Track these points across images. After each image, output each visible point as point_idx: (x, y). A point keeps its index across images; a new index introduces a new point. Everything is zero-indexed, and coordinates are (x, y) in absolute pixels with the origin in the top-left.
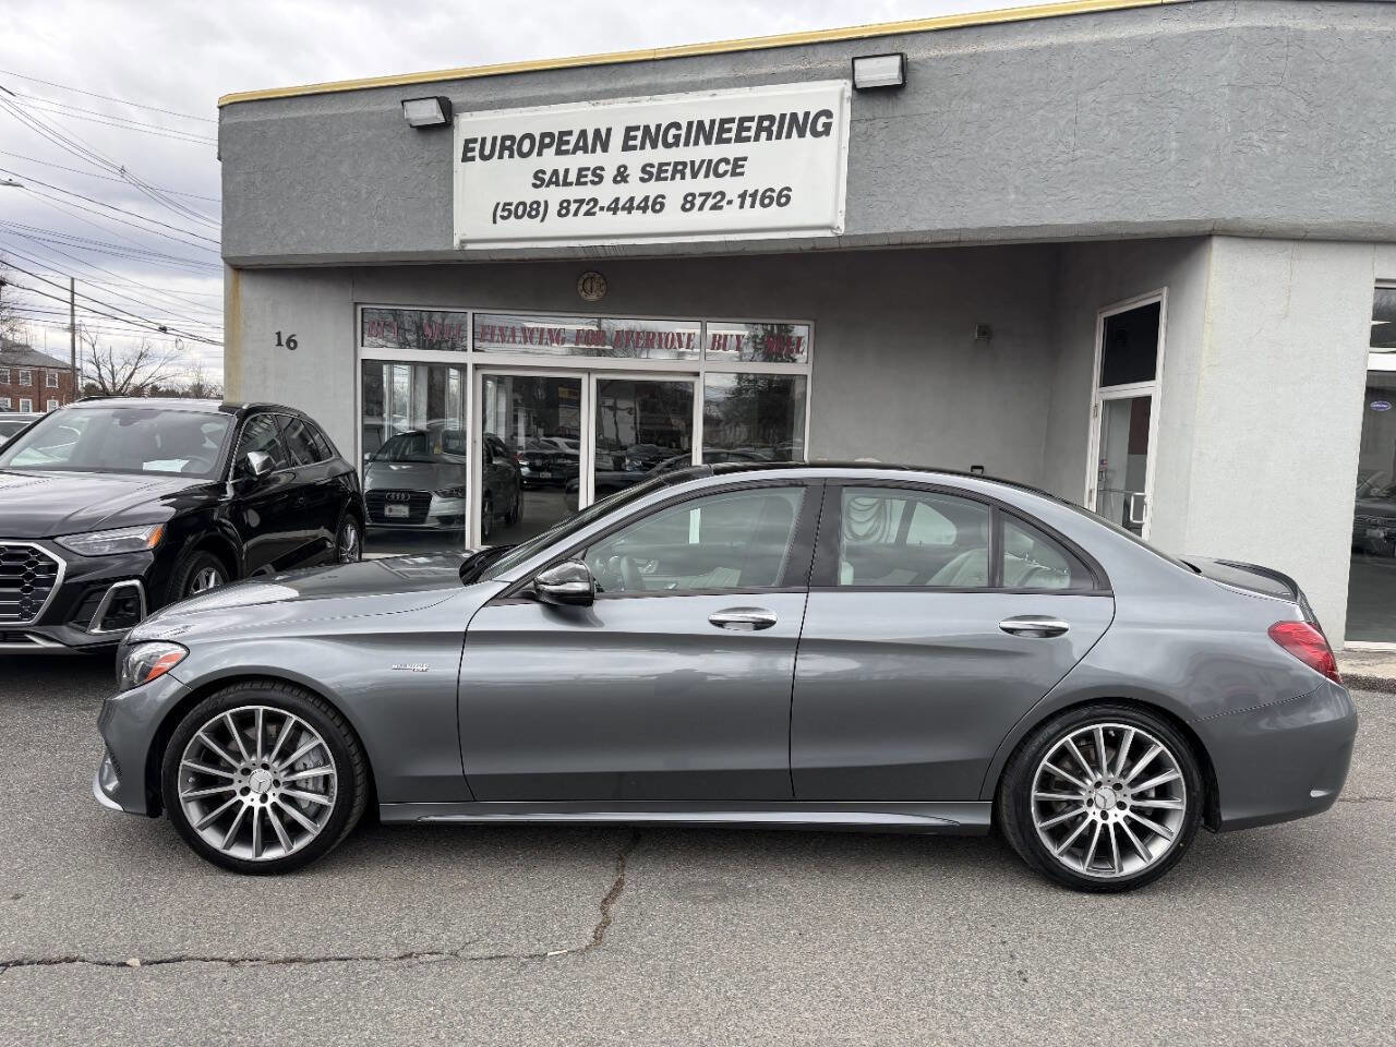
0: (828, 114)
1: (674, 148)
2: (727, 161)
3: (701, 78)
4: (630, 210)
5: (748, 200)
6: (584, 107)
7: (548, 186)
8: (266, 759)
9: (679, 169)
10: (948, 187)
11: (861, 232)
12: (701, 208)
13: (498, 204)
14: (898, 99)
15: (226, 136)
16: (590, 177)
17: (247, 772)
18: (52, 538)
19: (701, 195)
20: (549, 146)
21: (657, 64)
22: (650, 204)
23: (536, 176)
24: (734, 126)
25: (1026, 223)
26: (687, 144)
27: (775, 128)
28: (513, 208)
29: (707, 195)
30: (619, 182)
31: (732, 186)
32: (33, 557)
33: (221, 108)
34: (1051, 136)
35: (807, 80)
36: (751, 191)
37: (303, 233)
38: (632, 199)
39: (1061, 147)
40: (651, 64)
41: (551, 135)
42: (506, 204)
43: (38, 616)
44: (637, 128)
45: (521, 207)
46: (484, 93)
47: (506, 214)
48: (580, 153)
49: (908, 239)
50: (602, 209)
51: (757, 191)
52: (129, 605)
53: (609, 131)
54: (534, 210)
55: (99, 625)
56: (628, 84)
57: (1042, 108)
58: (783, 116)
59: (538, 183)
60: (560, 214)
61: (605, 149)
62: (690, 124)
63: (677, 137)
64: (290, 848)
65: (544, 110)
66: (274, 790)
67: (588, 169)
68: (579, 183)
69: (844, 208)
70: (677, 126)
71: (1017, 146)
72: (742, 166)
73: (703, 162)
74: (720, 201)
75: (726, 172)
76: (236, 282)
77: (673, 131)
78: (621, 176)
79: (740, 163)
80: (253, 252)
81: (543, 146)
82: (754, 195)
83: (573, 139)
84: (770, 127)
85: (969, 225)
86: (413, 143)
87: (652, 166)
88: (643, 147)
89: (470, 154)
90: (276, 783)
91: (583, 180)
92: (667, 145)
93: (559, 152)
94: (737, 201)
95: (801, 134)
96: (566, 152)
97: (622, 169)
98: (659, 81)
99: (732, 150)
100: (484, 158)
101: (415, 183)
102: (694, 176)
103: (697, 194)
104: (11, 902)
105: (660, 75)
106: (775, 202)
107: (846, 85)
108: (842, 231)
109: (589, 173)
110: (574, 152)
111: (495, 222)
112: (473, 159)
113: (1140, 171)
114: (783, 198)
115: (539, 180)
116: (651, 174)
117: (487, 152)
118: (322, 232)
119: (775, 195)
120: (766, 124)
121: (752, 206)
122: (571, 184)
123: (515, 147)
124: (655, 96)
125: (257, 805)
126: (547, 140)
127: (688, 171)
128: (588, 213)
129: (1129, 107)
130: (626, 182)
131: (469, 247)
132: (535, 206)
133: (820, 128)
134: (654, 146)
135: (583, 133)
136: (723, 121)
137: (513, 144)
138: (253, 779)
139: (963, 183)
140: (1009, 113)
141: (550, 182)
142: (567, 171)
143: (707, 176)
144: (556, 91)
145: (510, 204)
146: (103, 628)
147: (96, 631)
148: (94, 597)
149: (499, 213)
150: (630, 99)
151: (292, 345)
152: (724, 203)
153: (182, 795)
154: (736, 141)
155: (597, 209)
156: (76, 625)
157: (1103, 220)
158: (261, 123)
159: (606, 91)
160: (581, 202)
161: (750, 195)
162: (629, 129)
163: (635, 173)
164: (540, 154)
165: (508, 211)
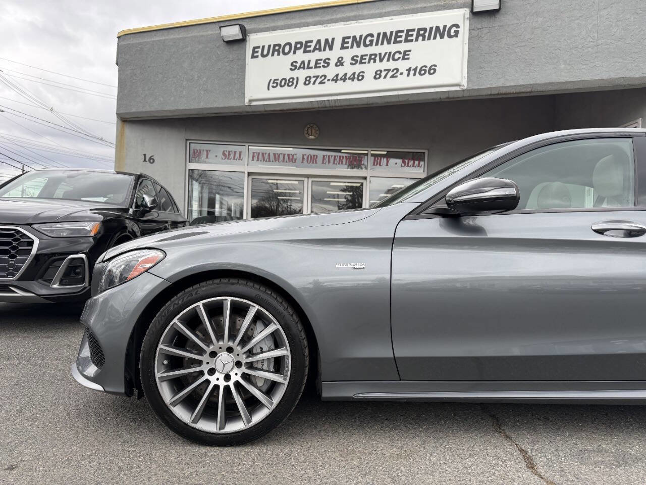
0: (457, 26)
1: (370, 47)
2: (400, 52)
3: (384, 11)
4: (344, 80)
5: (412, 72)
6: (319, 28)
7: (298, 69)
8: (231, 344)
9: (373, 58)
10: (526, 62)
11: (476, 88)
12: (385, 77)
13: (271, 80)
14: (495, 17)
15: (121, 52)
16: (323, 64)
17: (213, 354)
18: (30, 225)
19: (385, 70)
20: (300, 48)
21: (359, 6)
22: (356, 76)
23: (292, 65)
24: (404, 34)
25: (571, 80)
26: (377, 44)
27: (427, 35)
28: (279, 82)
29: (389, 70)
30: (339, 66)
31: (402, 65)
32: (17, 236)
33: (118, 37)
34: (584, 33)
35: (444, 9)
36: (413, 67)
37: (162, 99)
38: (346, 74)
39: (589, 39)
40: (356, 6)
41: (301, 43)
42: (275, 80)
43: (18, 274)
44: (349, 38)
45: (283, 81)
46: (263, 24)
47: (275, 85)
48: (317, 52)
49: (503, 91)
50: (329, 80)
51: (417, 67)
52: (77, 271)
53: (333, 39)
54: (290, 82)
55: (58, 283)
56: (343, 15)
57: (578, 19)
58: (431, 28)
59: (293, 68)
60: (305, 84)
61: (331, 48)
62: (379, 34)
63: (371, 41)
64: (249, 421)
65: (297, 31)
66: (236, 370)
67: (321, 60)
68: (316, 67)
69: (466, 75)
70: (372, 35)
71: (564, 39)
72: (408, 55)
73: (386, 53)
74: (395, 73)
75: (399, 58)
76: (123, 128)
77: (369, 38)
78: (340, 62)
79: (407, 53)
80: (134, 110)
81: (296, 49)
82: (415, 70)
83: (313, 45)
84: (423, 34)
85: (538, 82)
86: (225, 50)
87: (357, 56)
88: (352, 47)
89: (255, 55)
90: (238, 364)
91: (318, 65)
92: (366, 45)
93: (305, 52)
94: (406, 73)
95: (442, 37)
96: (309, 51)
97: (340, 59)
98: (360, 13)
99: (403, 47)
100: (263, 56)
101: (224, 71)
102: (381, 60)
103: (383, 70)
104: (7, 472)
105: (360, 11)
106: (427, 73)
107: (466, 12)
108: (465, 88)
109: (322, 62)
110: (313, 51)
111: (269, 89)
112: (257, 57)
113: (636, 50)
114: (432, 70)
115: (294, 66)
116: (357, 61)
117: (265, 53)
118: (172, 98)
119: (427, 69)
120: (422, 32)
121: (415, 75)
122: (312, 68)
123: (281, 50)
124: (359, 21)
125: (222, 384)
126: (299, 46)
127: (378, 59)
128: (321, 83)
129: (628, 16)
130: (342, 65)
131: (254, 103)
132: (291, 80)
133: (452, 33)
134: (358, 46)
135: (319, 42)
136: (397, 32)
137: (280, 48)
138: (218, 360)
139: (534, 60)
140: (559, 23)
141: (300, 67)
142: (309, 61)
143: (388, 60)
144: (303, 21)
145: (278, 80)
146: (61, 284)
147: (55, 286)
148: (56, 264)
149: (271, 84)
150: (345, 23)
151: (152, 161)
152: (398, 74)
153: (158, 375)
154: (404, 42)
155: (326, 80)
156: (42, 282)
157: (616, 77)
158: (140, 44)
159: (332, 19)
160: (317, 77)
161: (413, 70)
162: (344, 38)
163: (347, 60)
164: (294, 53)
165: (275, 83)
